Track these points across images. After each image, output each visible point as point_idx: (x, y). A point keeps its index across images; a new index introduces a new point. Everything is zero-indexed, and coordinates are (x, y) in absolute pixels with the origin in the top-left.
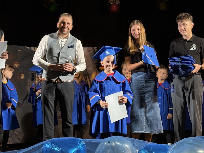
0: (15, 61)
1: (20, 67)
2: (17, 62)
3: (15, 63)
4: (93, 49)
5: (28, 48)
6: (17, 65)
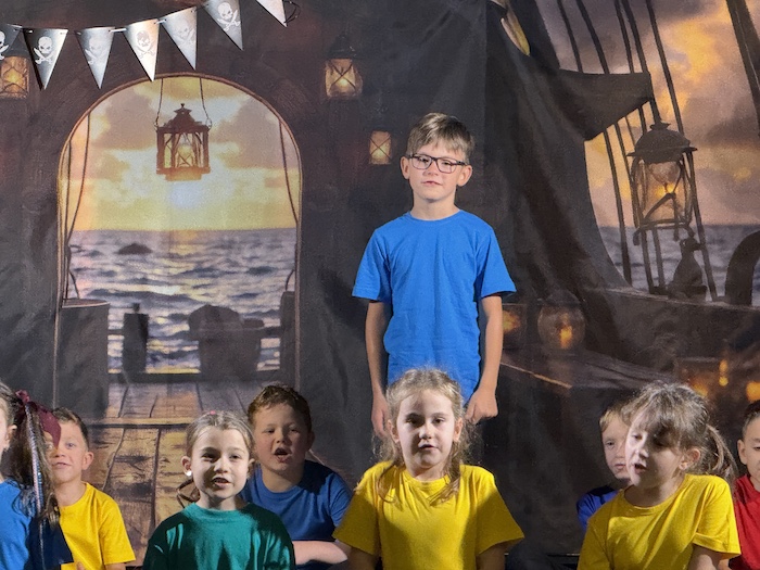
0: (333, 54)
1: (368, 89)
2: (345, 63)
3: (333, 67)
6: (343, 80)
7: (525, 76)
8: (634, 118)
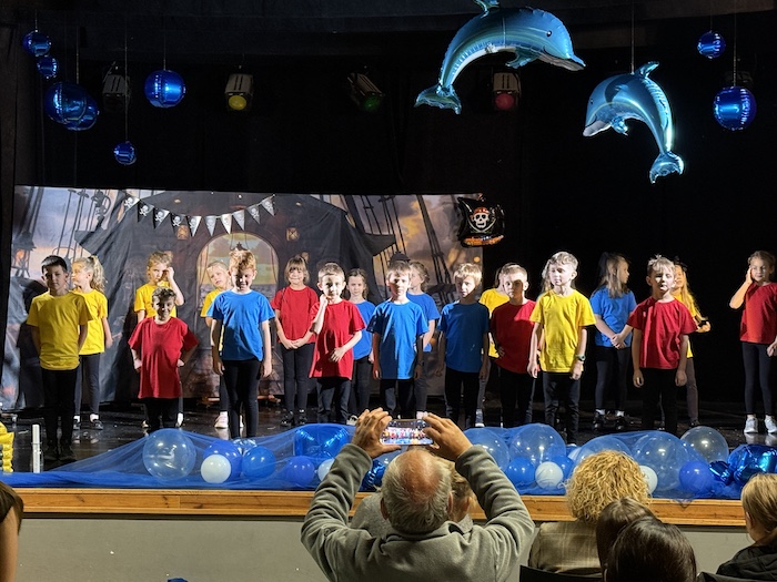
0: (290, 226)
1: (301, 238)
2: (294, 229)
3: (290, 231)
4: (453, 198)
5: (317, 196)
6: (293, 235)
7: (353, 234)
8: (390, 249)
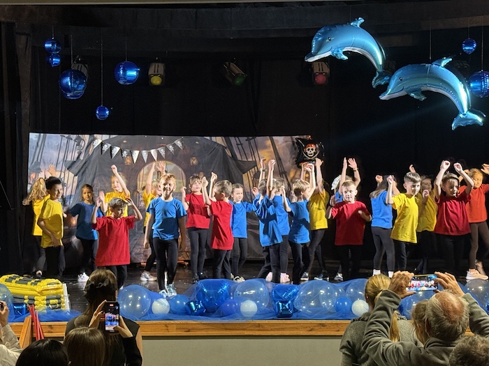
0: (192, 156)
1: (199, 163)
4: (292, 139)
5: (208, 138)
6: (194, 161)
8: (253, 169)
